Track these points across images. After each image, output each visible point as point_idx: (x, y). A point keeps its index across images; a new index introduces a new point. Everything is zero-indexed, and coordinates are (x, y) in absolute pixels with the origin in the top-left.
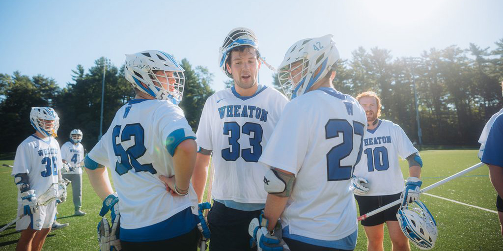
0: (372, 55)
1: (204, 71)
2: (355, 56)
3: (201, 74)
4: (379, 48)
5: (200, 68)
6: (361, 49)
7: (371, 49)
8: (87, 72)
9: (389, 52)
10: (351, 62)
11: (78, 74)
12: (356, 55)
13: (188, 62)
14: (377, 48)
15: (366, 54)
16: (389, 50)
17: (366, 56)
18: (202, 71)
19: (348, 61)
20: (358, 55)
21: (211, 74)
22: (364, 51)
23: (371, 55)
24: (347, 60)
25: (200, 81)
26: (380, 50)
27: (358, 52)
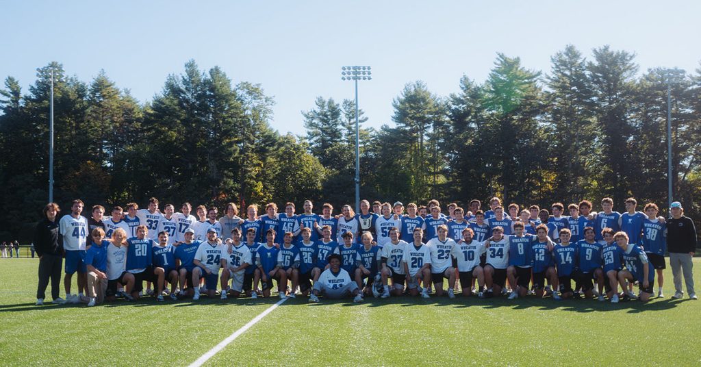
0: (596, 63)
1: (254, 92)
2: (557, 67)
3: (249, 98)
4: (610, 50)
5: (246, 86)
6: (570, 50)
7: (595, 51)
8: (25, 92)
9: (631, 58)
10: (549, 78)
11: (9, 96)
12: (561, 64)
13: (224, 75)
14: (606, 48)
15: (580, 61)
16: (631, 54)
17: (580, 66)
18: (250, 93)
19: (543, 76)
20: (564, 63)
21: (267, 100)
22: (576, 56)
23: (591, 64)
24: (539, 74)
25: (249, 112)
26: (612, 54)
27: (565, 57)
